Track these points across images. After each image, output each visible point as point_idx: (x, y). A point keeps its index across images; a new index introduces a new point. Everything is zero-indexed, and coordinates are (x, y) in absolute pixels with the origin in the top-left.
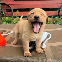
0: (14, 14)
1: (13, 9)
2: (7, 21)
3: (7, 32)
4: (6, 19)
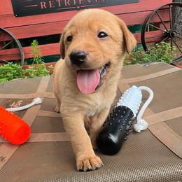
0: (25, 54)
1: (19, 40)
2: (9, 75)
3: (20, 103)
4: (4, 70)
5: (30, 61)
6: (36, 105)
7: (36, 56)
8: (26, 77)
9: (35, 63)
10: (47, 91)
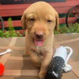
5: (7, 29)
6: (8, 53)
7: (10, 26)
8: (4, 37)
9: (10, 30)
10: (15, 46)
